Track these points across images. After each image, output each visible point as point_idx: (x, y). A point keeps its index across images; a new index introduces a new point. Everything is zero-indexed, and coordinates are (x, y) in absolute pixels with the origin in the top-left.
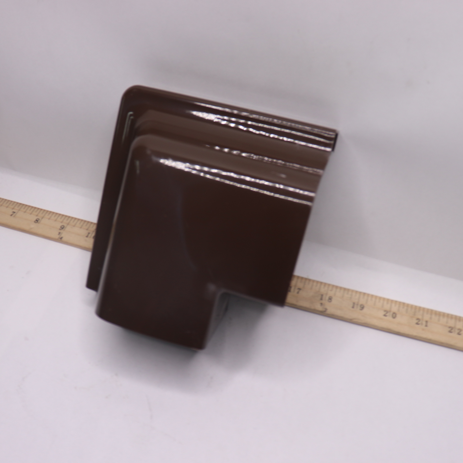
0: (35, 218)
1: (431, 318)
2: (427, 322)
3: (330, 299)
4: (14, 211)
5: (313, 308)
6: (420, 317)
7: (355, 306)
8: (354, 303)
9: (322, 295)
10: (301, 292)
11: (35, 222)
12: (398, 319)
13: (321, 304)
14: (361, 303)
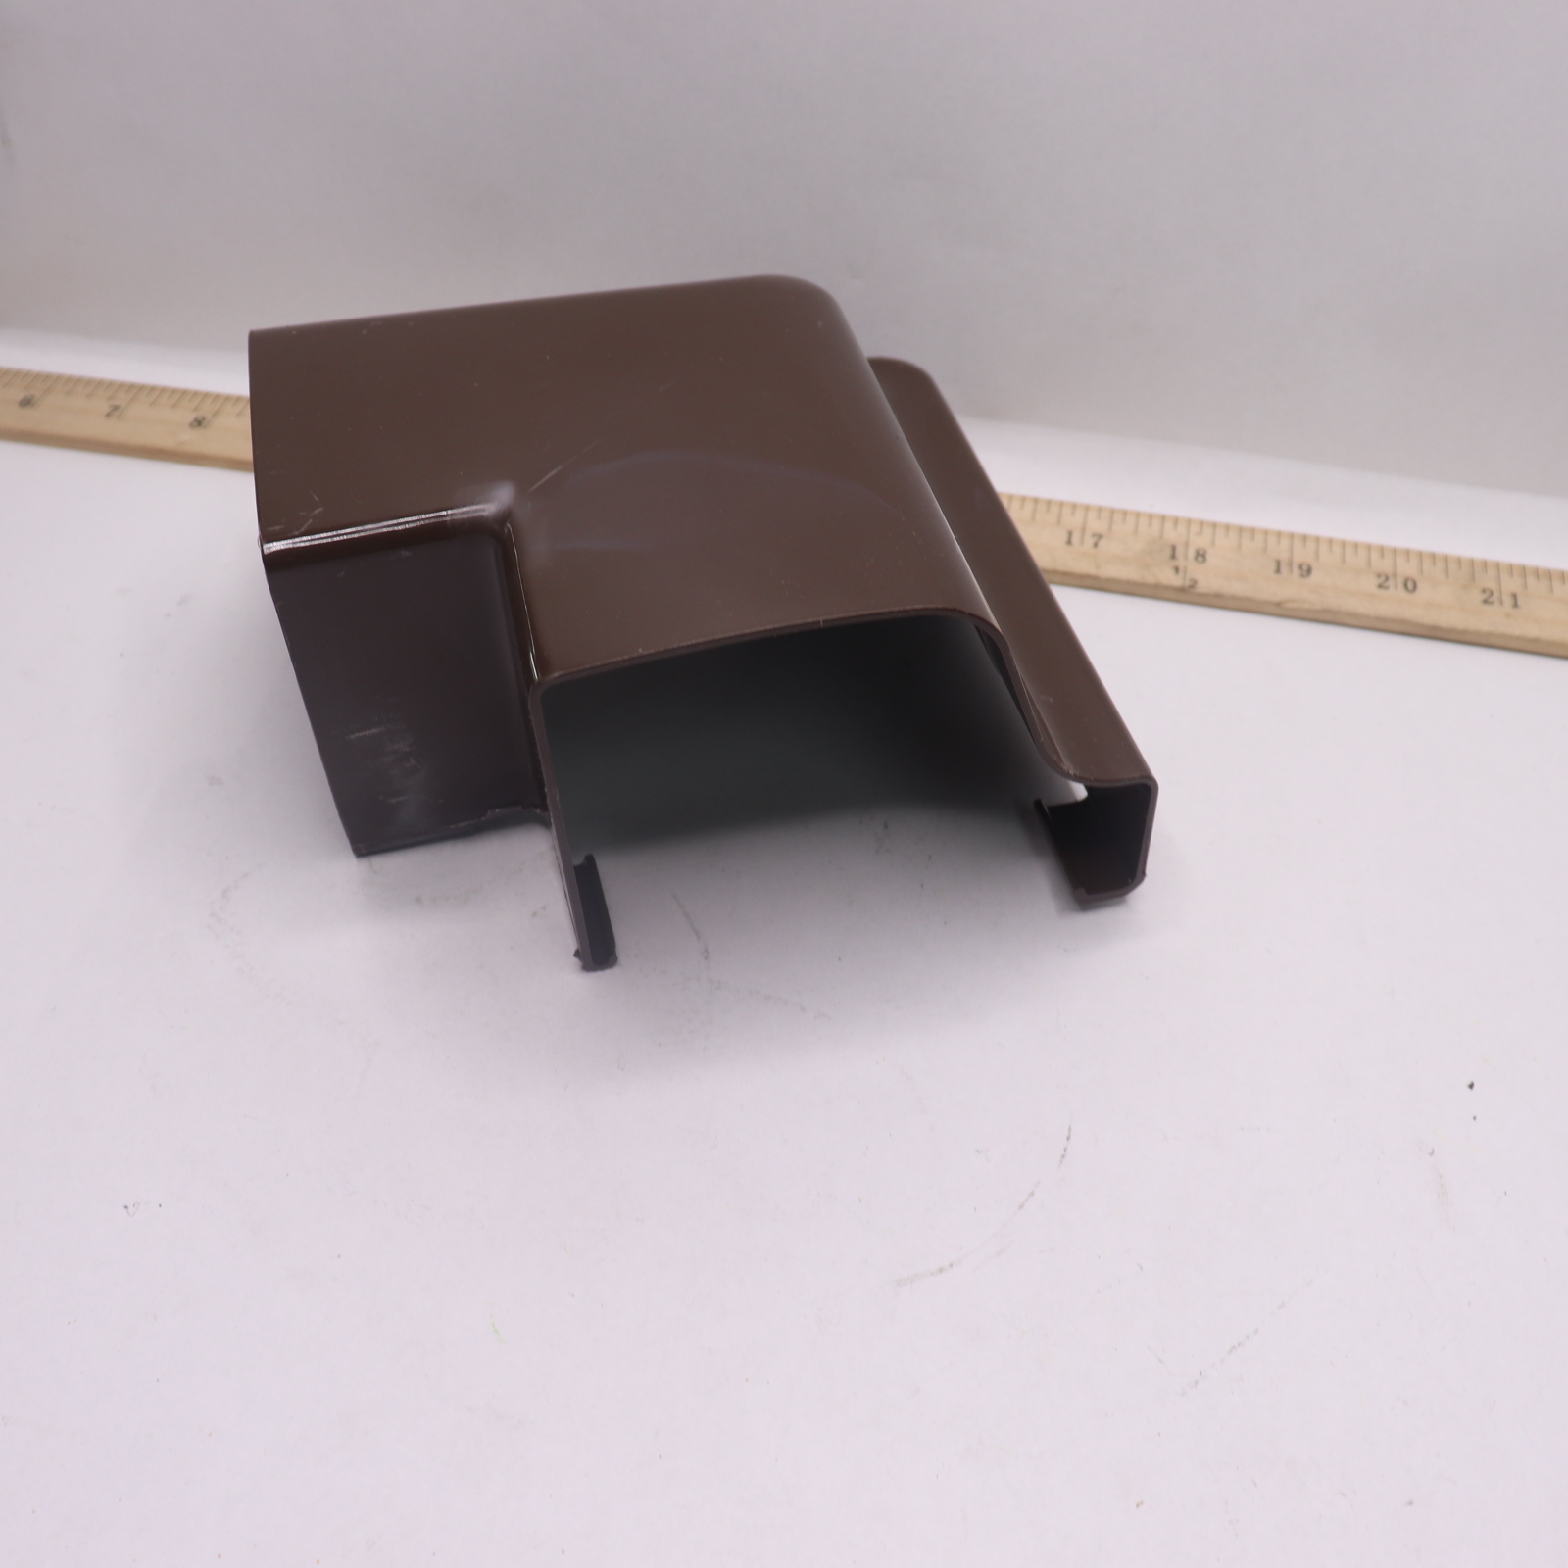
0: (191, 417)
1: (1525, 586)
2: (1514, 596)
3: (1201, 556)
4: (116, 402)
5: (1150, 579)
6: (1492, 585)
7: (1284, 569)
8: (1278, 563)
9: (1174, 548)
10: (1102, 543)
11: (191, 425)
12: (1425, 591)
13: (1177, 570)
14: (1297, 560)
